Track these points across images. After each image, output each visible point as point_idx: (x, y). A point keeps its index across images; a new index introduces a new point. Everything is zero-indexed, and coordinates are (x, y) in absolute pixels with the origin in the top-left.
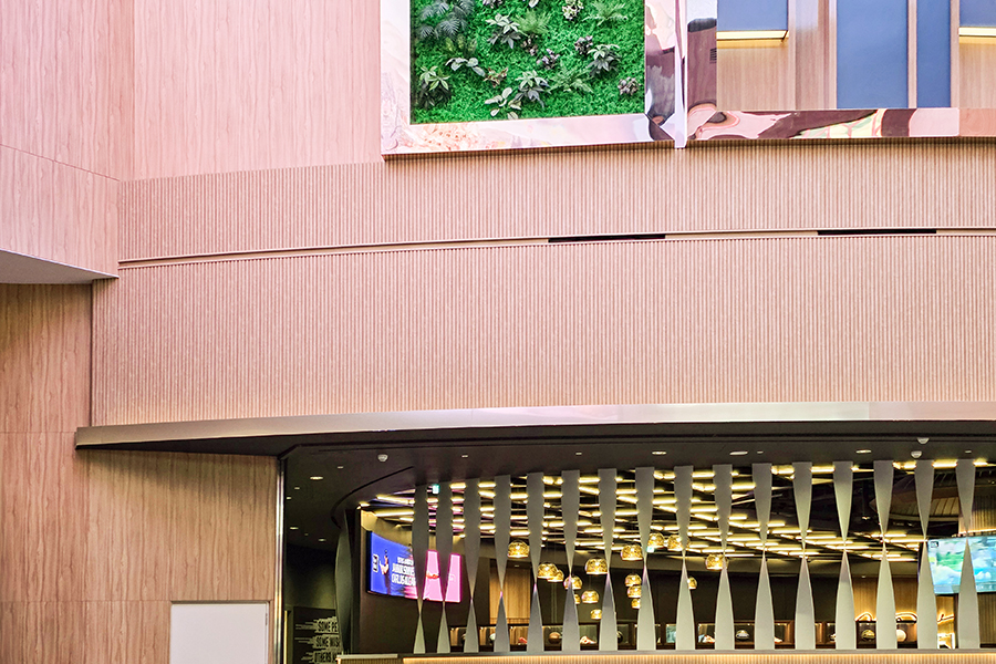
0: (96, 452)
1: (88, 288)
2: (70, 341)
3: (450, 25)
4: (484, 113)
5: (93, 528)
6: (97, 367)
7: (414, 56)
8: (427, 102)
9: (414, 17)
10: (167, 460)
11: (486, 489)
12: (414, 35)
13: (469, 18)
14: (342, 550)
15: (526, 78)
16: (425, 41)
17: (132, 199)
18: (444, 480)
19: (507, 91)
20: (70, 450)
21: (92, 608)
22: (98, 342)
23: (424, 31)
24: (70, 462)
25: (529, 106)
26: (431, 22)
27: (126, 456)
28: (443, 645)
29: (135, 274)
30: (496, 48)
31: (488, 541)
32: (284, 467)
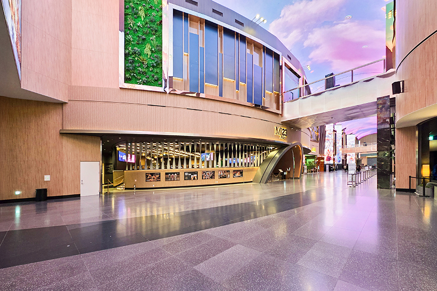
0: (64, 134)
1: (62, 104)
2: (58, 113)
3: (131, 68)
4: (137, 83)
5: (64, 148)
6: (64, 119)
7: (125, 72)
8: (127, 80)
9: (125, 66)
10: (79, 136)
11: (138, 145)
12: (125, 69)
13: (134, 67)
14: (113, 153)
15: (144, 79)
16: (127, 70)
17: (71, 89)
18: (131, 143)
19: (141, 80)
20: (59, 133)
21: (64, 162)
22: (64, 114)
23: (127, 68)
24: (59, 136)
25: (144, 83)
26: (128, 67)
27: (70, 135)
28: (131, 169)
29: (72, 102)
30: (139, 73)
31: (138, 153)
32: (102, 139)
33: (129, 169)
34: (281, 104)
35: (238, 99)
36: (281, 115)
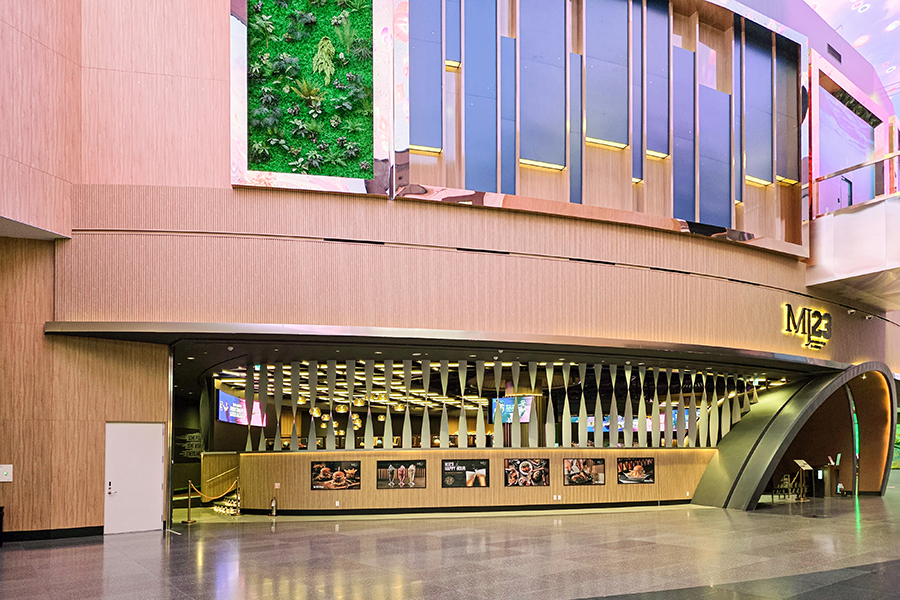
0: (57, 336)
1: (53, 243)
2: (41, 272)
3: (270, 121)
4: (289, 169)
5: (56, 378)
6: (58, 287)
7: (249, 135)
8: (257, 160)
9: (249, 114)
10: (102, 343)
12: (249, 124)
13: (280, 119)
14: (203, 398)
15: (312, 153)
16: (255, 128)
17: (79, 194)
18: (263, 363)
19: (301, 160)
20: (41, 334)
21: (56, 424)
22: (59, 274)
23: (255, 122)
24: (41, 342)
25: (312, 169)
26: (258, 117)
27: (76, 340)
29: (82, 237)
30: (295, 136)
32: (173, 352)
33: (255, 449)
34: (805, 221)
35: (639, 207)
36: (806, 260)
